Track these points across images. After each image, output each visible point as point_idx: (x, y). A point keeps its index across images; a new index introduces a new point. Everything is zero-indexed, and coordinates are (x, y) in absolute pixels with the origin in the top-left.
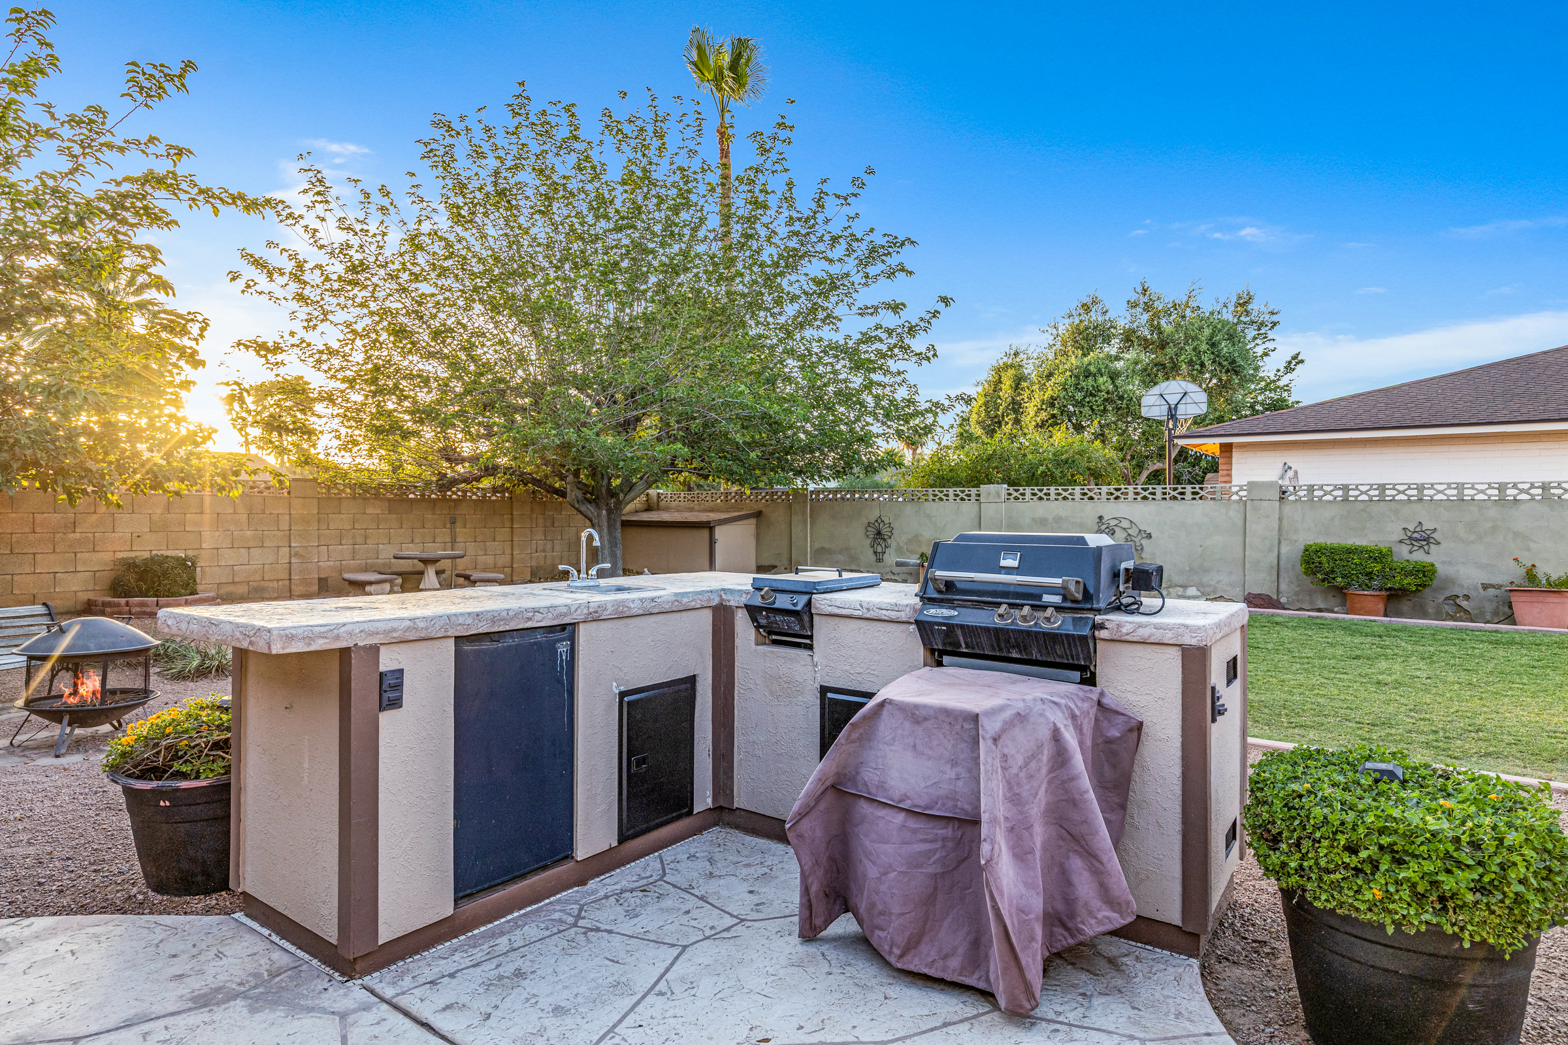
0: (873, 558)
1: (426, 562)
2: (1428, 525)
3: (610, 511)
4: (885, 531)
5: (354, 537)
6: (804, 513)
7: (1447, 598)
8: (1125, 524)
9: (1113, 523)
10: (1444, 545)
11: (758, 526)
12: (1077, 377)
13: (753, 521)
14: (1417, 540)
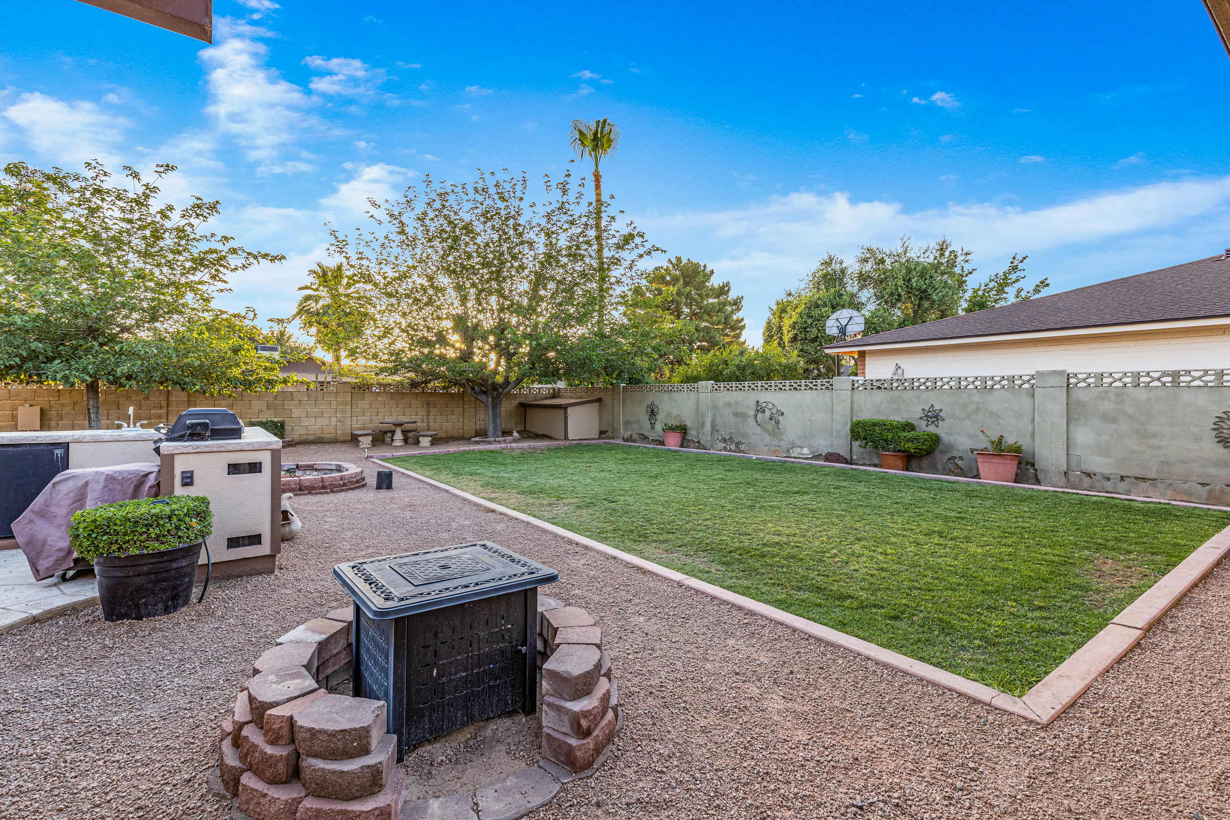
0: (650, 426)
1: (396, 425)
2: (937, 407)
3: (493, 399)
4: (655, 410)
5: (371, 412)
6: (619, 400)
7: (949, 459)
8: (770, 406)
9: (764, 405)
10: (947, 421)
11: (600, 406)
12: (810, 308)
13: (597, 404)
14: (931, 417)
